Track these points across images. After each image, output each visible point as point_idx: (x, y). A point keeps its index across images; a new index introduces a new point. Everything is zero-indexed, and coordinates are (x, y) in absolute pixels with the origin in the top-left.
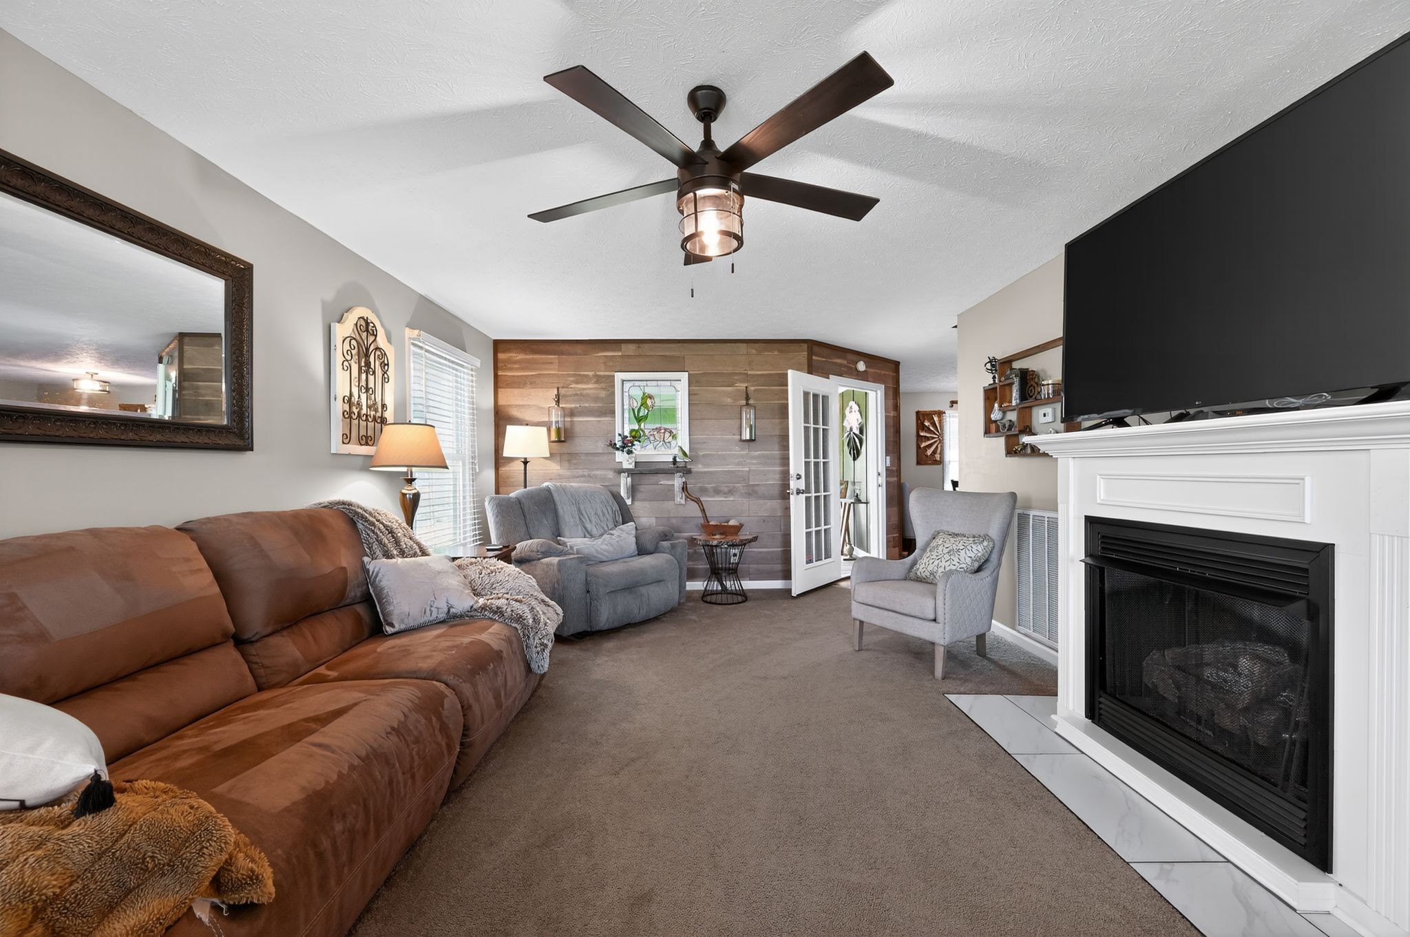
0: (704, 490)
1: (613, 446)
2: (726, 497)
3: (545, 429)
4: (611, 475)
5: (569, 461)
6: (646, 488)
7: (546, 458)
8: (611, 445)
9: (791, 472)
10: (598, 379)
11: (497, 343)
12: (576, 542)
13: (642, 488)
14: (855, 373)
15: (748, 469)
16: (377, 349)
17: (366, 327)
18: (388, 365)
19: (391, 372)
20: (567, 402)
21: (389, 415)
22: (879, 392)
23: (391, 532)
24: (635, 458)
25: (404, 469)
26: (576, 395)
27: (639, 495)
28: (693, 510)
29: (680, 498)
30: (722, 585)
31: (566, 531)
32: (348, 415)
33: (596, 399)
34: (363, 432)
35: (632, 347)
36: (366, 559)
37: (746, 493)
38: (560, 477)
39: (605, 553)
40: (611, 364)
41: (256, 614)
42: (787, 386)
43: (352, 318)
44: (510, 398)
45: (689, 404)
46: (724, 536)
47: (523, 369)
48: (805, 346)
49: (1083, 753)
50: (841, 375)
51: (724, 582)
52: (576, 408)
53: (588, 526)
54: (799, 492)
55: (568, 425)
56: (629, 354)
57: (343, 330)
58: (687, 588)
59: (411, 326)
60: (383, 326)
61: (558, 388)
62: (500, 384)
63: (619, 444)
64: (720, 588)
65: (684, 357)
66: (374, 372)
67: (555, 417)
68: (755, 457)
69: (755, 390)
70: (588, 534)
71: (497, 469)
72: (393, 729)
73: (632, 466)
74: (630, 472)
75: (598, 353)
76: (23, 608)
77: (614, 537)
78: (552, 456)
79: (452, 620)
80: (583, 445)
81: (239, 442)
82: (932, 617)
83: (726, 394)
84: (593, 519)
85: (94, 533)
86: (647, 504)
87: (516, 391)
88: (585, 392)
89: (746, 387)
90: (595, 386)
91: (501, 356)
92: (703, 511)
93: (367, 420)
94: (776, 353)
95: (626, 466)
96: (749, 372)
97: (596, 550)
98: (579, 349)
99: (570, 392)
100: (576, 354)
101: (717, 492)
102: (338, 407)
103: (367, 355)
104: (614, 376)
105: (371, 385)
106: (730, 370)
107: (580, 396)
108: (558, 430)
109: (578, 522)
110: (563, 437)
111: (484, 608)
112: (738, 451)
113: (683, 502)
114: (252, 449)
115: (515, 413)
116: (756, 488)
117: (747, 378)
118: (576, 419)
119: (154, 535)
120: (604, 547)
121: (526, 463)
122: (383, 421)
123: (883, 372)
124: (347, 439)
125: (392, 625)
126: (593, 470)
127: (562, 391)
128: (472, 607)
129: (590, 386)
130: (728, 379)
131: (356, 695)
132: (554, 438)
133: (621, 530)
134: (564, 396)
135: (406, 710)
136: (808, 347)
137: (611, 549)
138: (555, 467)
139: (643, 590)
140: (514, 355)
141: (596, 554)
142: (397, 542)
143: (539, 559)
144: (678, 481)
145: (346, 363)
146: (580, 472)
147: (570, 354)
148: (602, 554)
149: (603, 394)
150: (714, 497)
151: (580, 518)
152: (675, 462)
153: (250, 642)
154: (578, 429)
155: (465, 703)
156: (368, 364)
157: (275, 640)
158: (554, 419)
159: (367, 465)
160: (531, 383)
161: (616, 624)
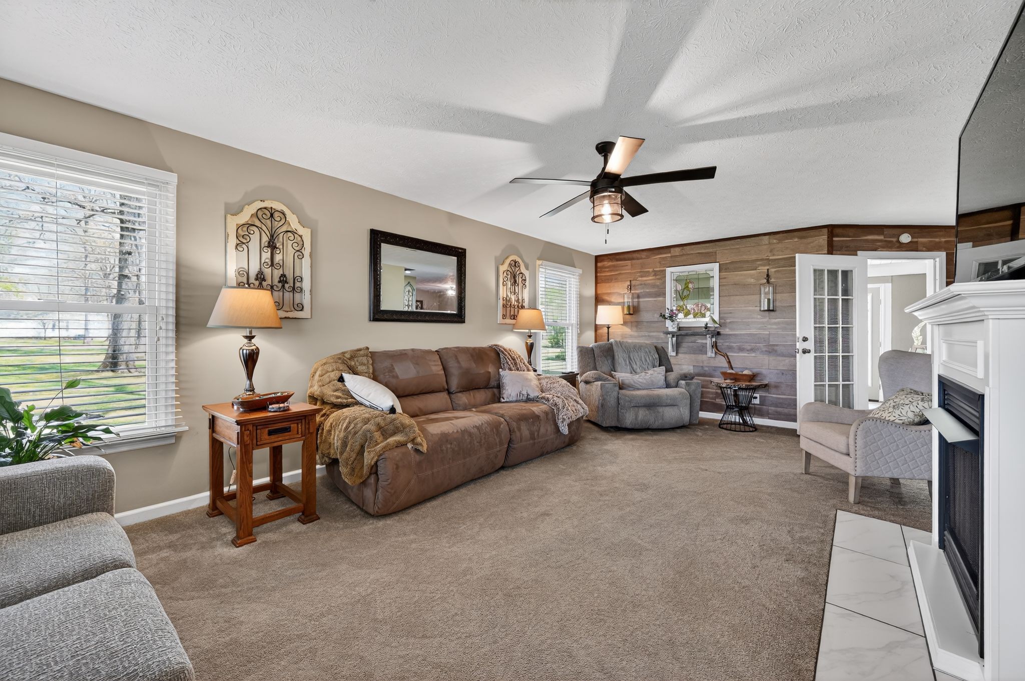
0: (730, 348)
1: (664, 316)
2: (748, 354)
3: (620, 307)
4: (662, 335)
5: (636, 326)
6: (687, 344)
7: (622, 325)
8: (661, 316)
9: (798, 335)
10: (655, 273)
11: (598, 259)
12: (622, 375)
13: (684, 345)
14: (898, 245)
15: (768, 333)
16: (521, 273)
17: (515, 264)
18: (526, 280)
19: (527, 283)
20: (635, 290)
21: (526, 304)
22: (938, 260)
23: (514, 359)
24: (678, 325)
25: (528, 331)
26: (641, 284)
27: (681, 350)
28: (722, 362)
29: (710, 353)
30: (743, 420)
31: (618, 368)
32: (504, 306)
33: (654, 286)
34: (512, 313)
35: (677, 249)
36: (500, 370)
37: (766, 351)
38: (631, 336)
39: (639, 383)
40: (664, 262)
41: (454, 384)
42: (795, 266)
43: (508, 262)
44: (604, 289)
45: (719, 285)
46: (733, 381)
47: (611, 271)
48: (825, 231)
49: (910, 566)
50: (875, 250)
51: (745, 417)
52: (641, 292)
53: (635, 367)
54: (805, 351)
55: (635, 304)
56: (676, 255)
57: (504, 267)
58: (700, 416)
59: (539, 259)
60: (523, 261)
61: (630, 281)
62: (598, 282)
63: (667, 315)
64: (741, 421)
65: (716, 252)
66: (518, 285)
67: (627, 300)
68: (775, 324)
69: (775, 271)
70: (633, 371)
71: (596, 331)
72: (476, 426)
73: (675, 330)
74: (673, 334)
75: (655, 256)
76: (394, 369)
77: (647, 375)
78: (625, 323)
79: (528, 400)
80: (646, 316)
81: (460, 320)
82: (845, 451)
83: (750, 277)
84: (638, 363)
85: (413, 350)
86: (687, 356)
87: (607, 285)
88: (648, 282)
89: (768, 270)
90: (654, 277)
91: (599, 264)
92: (729, 362)
93: (514, 307)
94: (796, 240)
95: (670, 329)
96: (770, 258)
97: (634, 382)
98: (644, 254)
99: (638, 283)
100: (641, 259)
101: (741, 349)
102: (501, 302)
103: (515, 277)
104: (665, 270)
105: (517, 291)
106: (754, 257)
107: (644, 285)
108: (629, 306)
109: (628, 362)
110: (633, 311)
111: (543, 398)
112: (759, 318)
113: (713, 355)
114: (464, 322)
115: (606, 298)
116: (776, 348)
117: (768, 261)
118: (641, 300)
119: (429, 352)
120: (640, 380)
121: (608, 328)
122: (523, 307)
123: (943, 240)
124: (504, 317)
125: (504, 399)
126: (651, 332)
127: (633, 283)
128: (538, 397)
129: (651, 278)
130: (752, 265)
131: (472, 415)
132: (626, 312)
133: (654, 370)
134: (634, 286)
135: (483, 423)
136: (828, 231)
137: (645, 381)
138: (627, 330)
139: (661, 409)
140: (606, 263)
141: (634, 384)
142: (516, 364)
143: (594, 382)
144: (709, 341)
145: (505, 283)
146: (643, 333)
147: (638, 259)
148: (637, 384)
149: (658, 283)
150: (738, 353)
151: (630, 362)
152: (706, 327)
153: (452, 393)
154: (642, 306)
155: (512, 429)
156: (515, 282)
157: (460, 394)
158: (626, 300)
159: (512, 328)
160: (615, 279)
161: (637, 427)
